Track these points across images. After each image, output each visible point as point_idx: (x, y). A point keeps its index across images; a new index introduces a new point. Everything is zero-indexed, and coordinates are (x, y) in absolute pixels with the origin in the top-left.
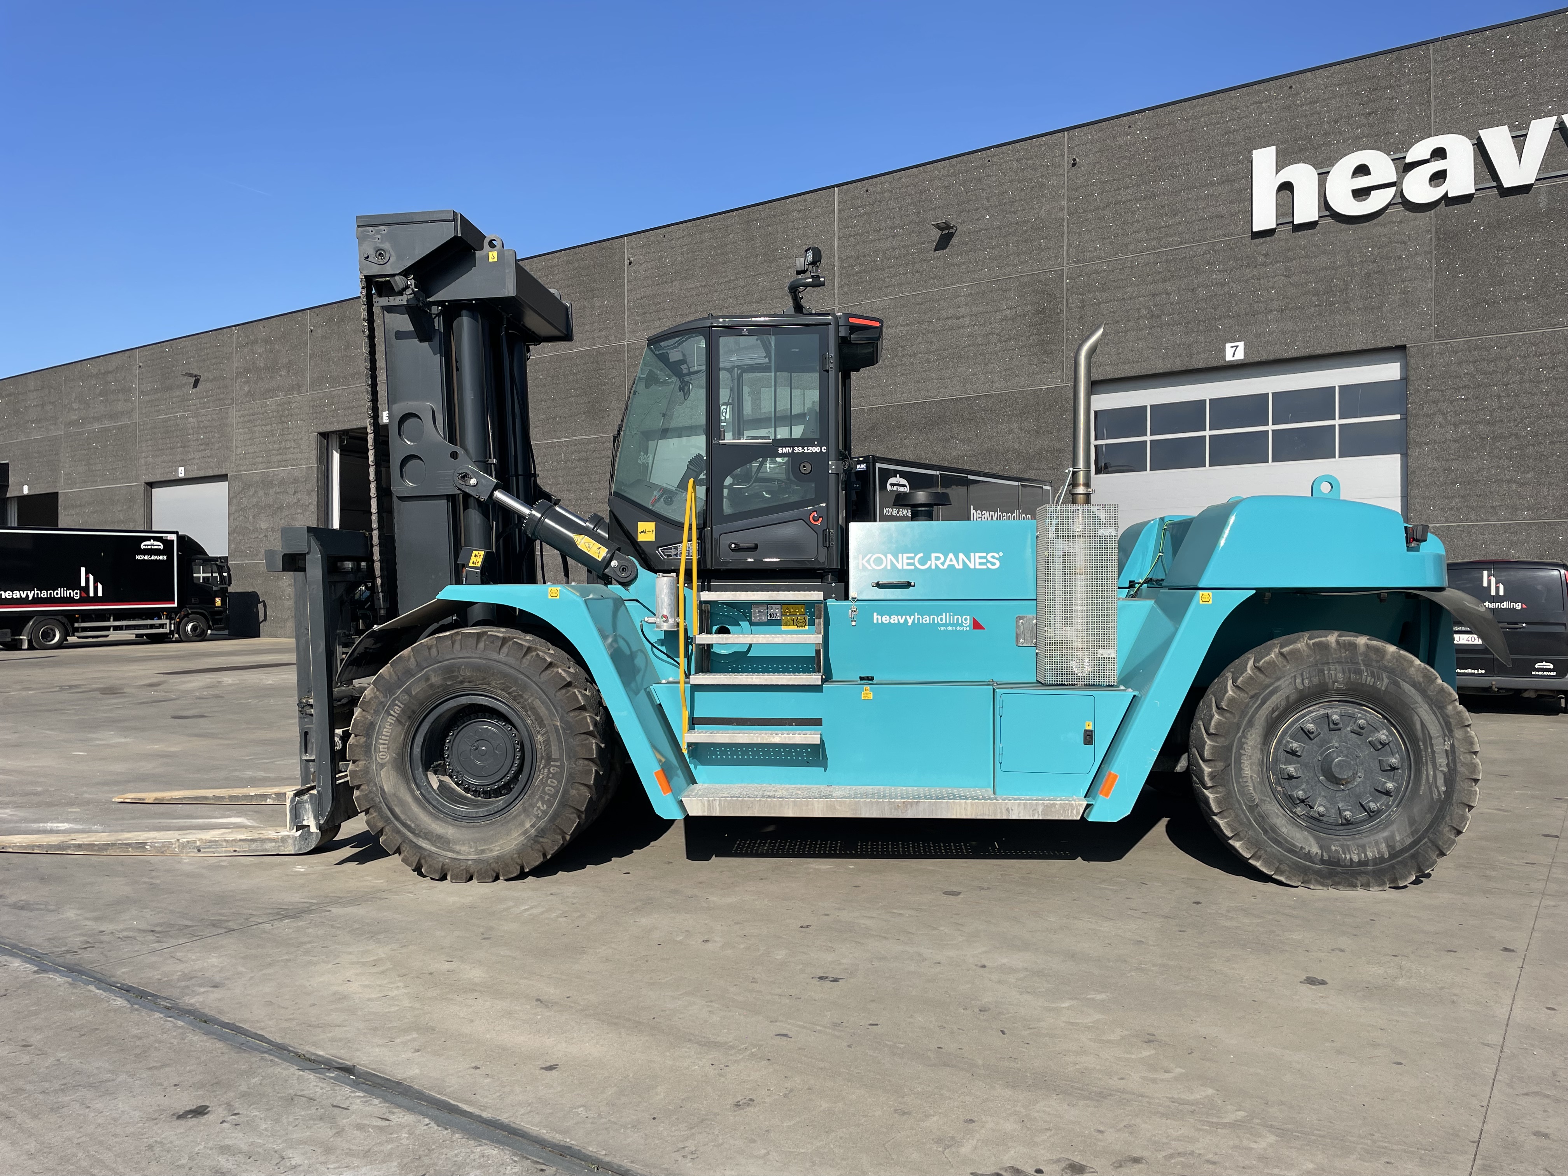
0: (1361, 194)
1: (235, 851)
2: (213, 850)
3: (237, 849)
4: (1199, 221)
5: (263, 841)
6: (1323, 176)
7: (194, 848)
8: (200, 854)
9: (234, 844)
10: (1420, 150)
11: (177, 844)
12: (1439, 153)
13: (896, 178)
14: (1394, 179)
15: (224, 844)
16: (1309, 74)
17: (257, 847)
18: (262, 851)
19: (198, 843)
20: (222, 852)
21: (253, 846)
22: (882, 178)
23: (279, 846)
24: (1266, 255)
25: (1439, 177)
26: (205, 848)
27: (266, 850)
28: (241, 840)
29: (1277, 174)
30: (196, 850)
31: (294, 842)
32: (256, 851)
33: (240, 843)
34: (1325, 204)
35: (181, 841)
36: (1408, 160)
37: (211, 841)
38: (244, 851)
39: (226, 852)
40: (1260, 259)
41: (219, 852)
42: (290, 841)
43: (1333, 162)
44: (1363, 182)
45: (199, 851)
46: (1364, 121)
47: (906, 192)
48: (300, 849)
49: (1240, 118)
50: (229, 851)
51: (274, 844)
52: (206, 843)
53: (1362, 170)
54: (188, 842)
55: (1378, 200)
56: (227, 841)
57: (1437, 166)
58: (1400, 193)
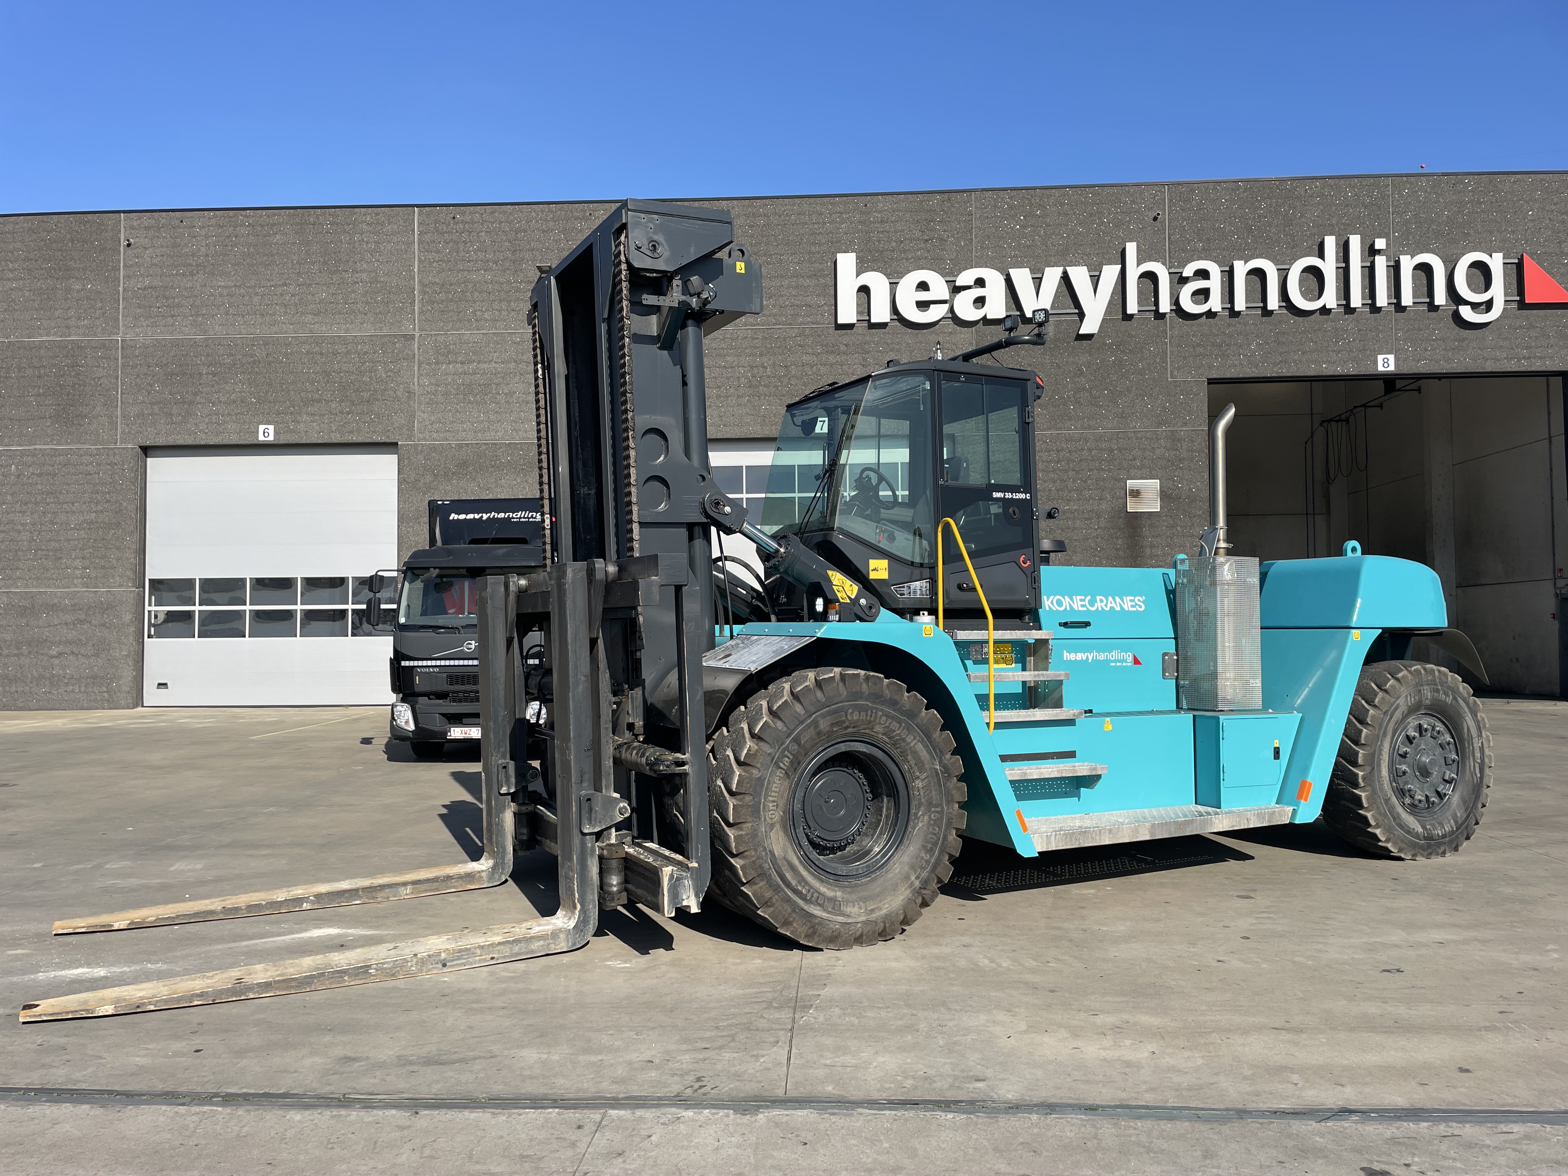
0: (923, 305)
1: (492, 958)
2: (464, 961)
3: (495, 956)
5: (529, 940)
6: (893, 285)
7: (437, 963)
8: (445, 970)
9: (491, 949)
10: (966, 278)
11: (415, 960)
12: (980, 283)
13: (488, 211)
14: (948, 298)
15: (478, 951)
16: (880, 197)
17: (521, 949)
18: (527, 953)
19: (443, 955)
20: (475, 962)
21: (516, 949)
22: (472, 208)
23: (549, 944)
24: (847, 345)
25: (980, 301)
26: (452, 961)
27: (532, 951)
28: (500, 944)
29: (857, 276)
30: (440, 966)
31: (567, 936)
32: (520, 954)
33: (498, 948)
34: (895, 310)
35: (419, 956)
36: (957, 284)
37: (460, 951)
38: (505, 957)
39: (480, 961)
40: (842, 348)
41: (471, 964)
42: (562, 936)
43: (901, 275)
44: (924, 296)
45: (444, 965)
46: (923, 245)
47: (500, 228)
48: (574, 944)
49: (824, 223)
50: (485, 960)
51: (542, 943)
52: (453, 954)
53: (923, 286)
54: (429, 956)
55: (936, 313)
56: (482, 947)
57: (978, 292)
58: (952, 310)
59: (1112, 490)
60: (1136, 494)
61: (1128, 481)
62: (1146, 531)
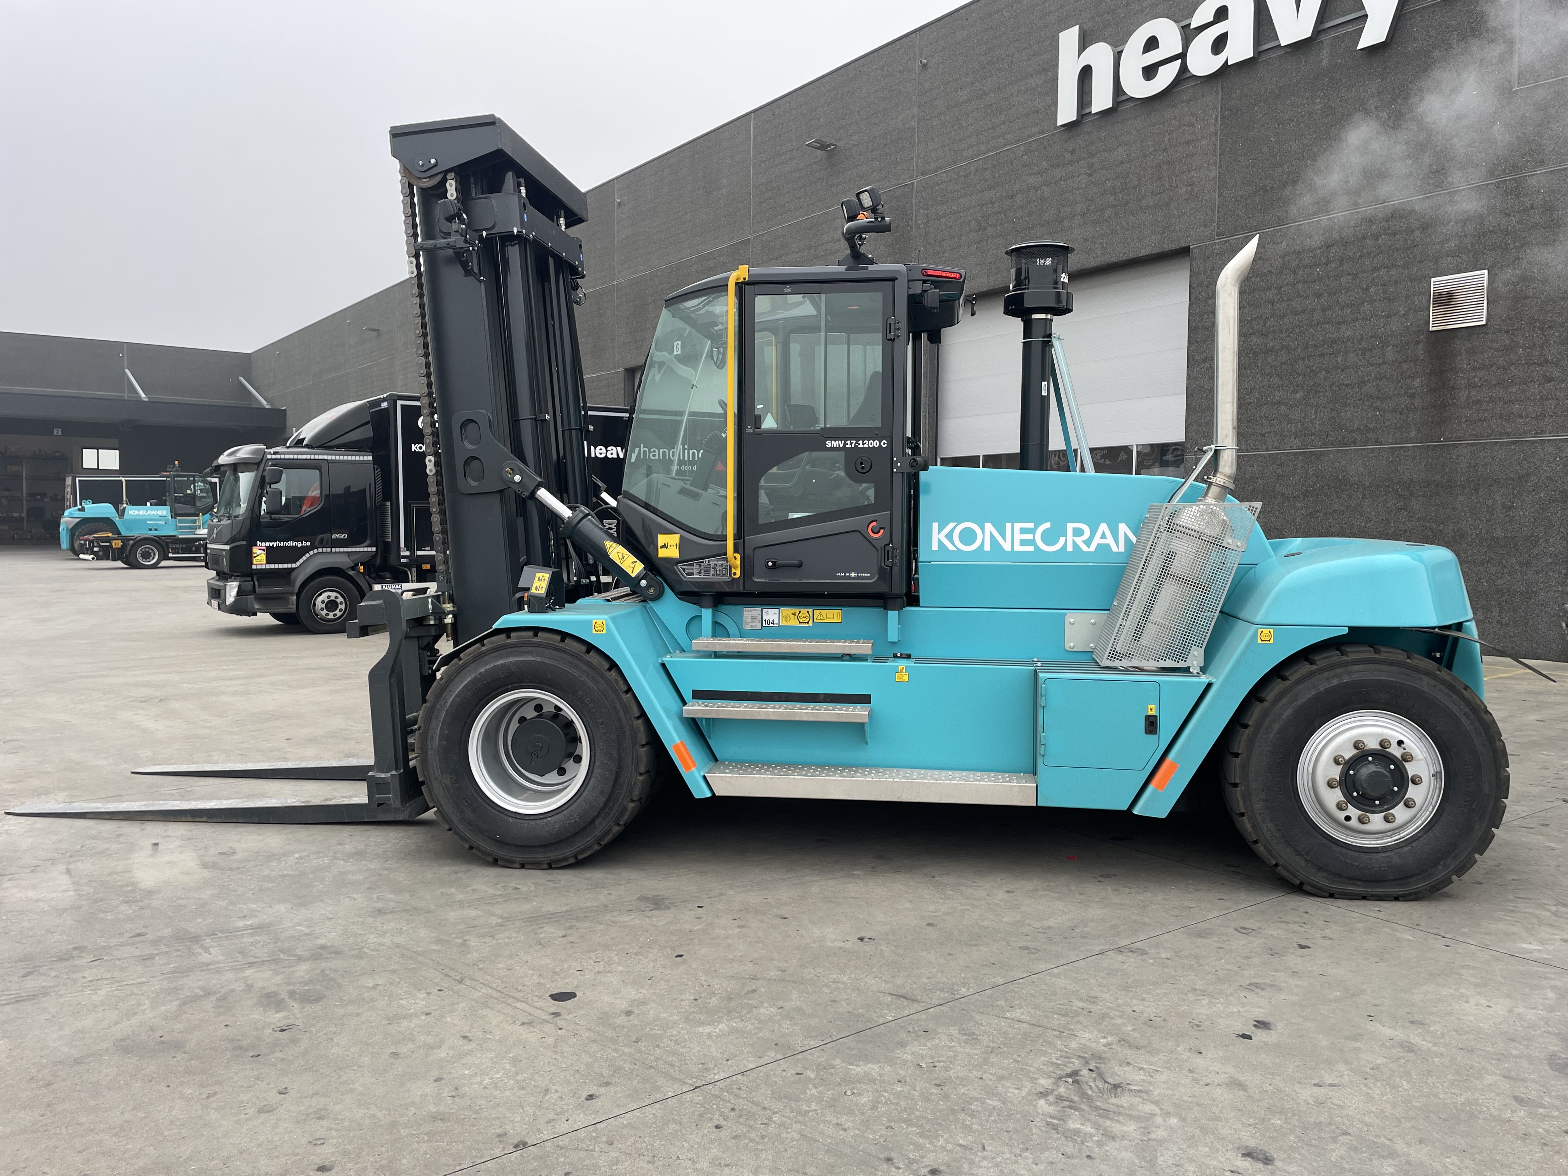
0: (1150, 72)
4: (1018, 118)
6: (1118, 54)
10: (1205, 12)
14: (1180, 51)
24: (1072, 152)
25: (1219, 44)
29: (1079, 57)
36: (1192, 27)
40: (1068, 156)
43: (1126, 37)
44: (1152, 57)
55: (1165, 77)
57: (1218, 29)
58: (1184, 68)
59: (1407, 297)
60: (1446, 299)
61: (1433, 280)
62: (1462, 362)
